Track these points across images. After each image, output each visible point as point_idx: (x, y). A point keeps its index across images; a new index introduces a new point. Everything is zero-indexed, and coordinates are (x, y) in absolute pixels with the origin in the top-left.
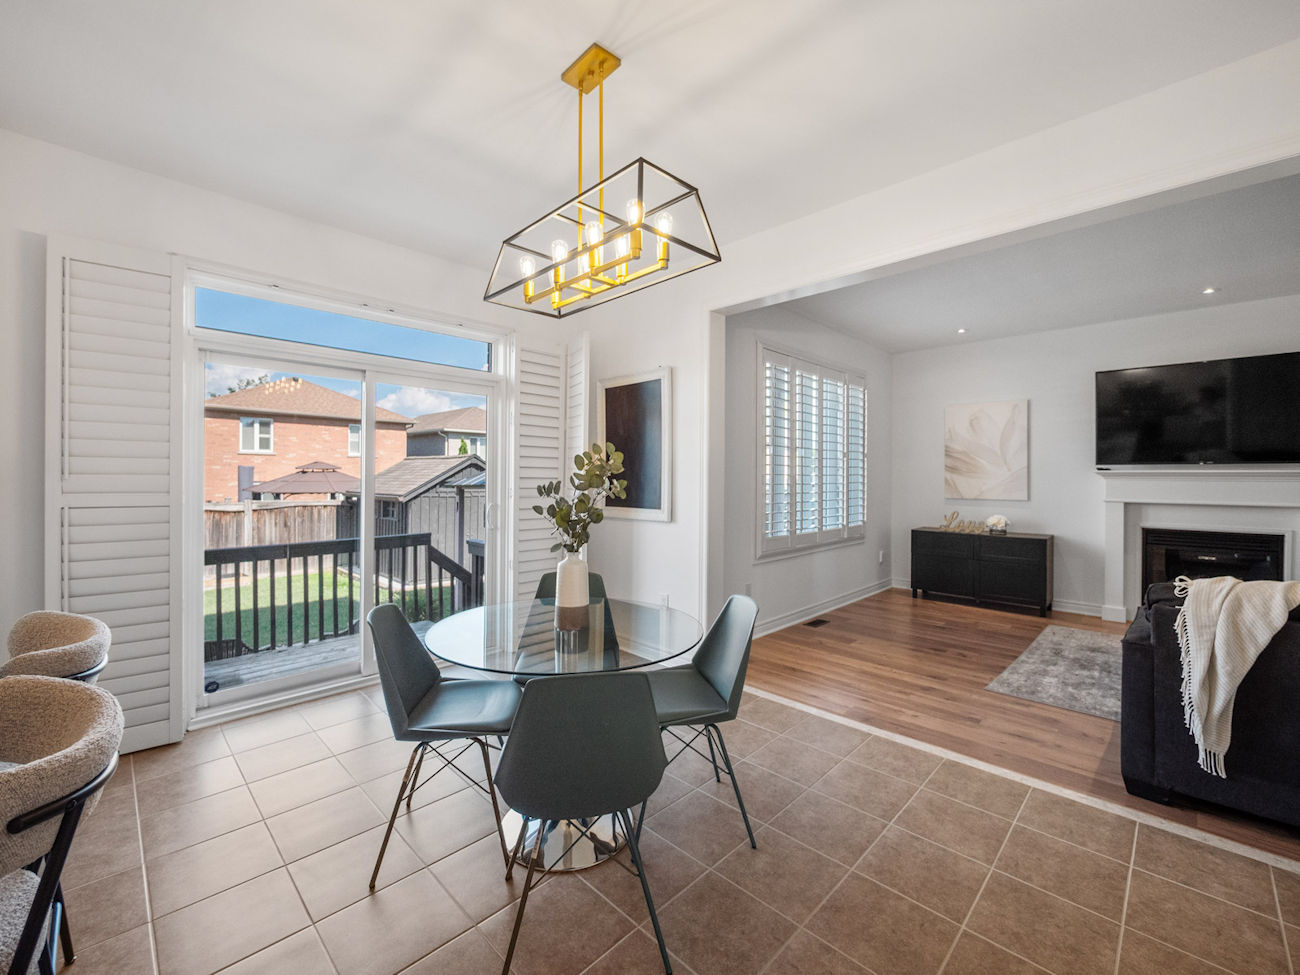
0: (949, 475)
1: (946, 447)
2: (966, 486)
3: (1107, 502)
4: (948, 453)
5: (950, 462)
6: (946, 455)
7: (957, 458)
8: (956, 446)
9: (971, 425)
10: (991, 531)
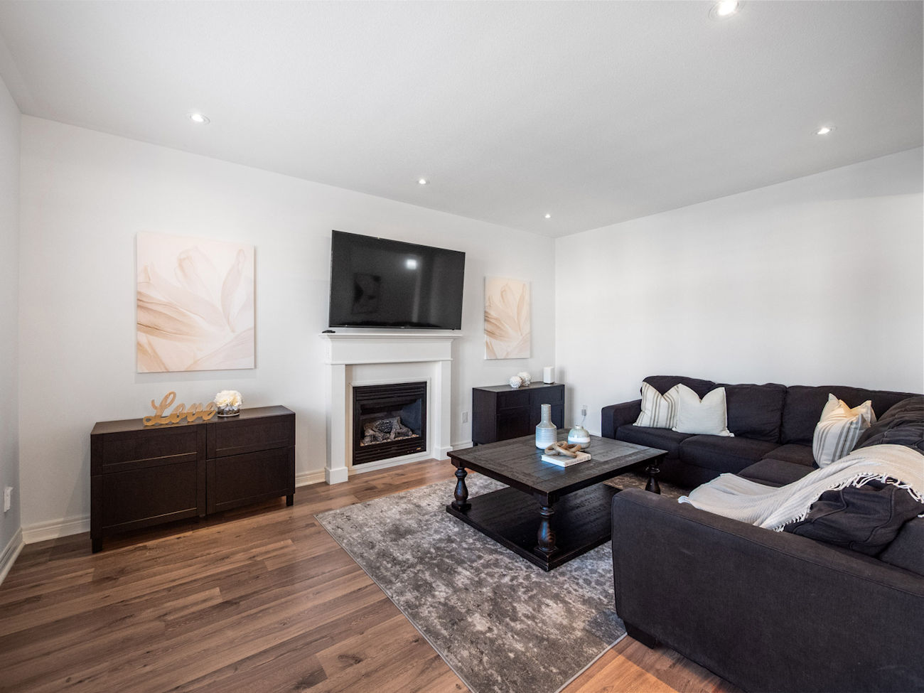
0: (144, 338)
1: (139, 293)
2: (171, 352)
3: (332, 365)
4: (142, 304)
5: (146, 318)
6: (139, 307)
7: (160, 313)
8: (156, 294)
9: (181, 266)
10: (220, 412)
